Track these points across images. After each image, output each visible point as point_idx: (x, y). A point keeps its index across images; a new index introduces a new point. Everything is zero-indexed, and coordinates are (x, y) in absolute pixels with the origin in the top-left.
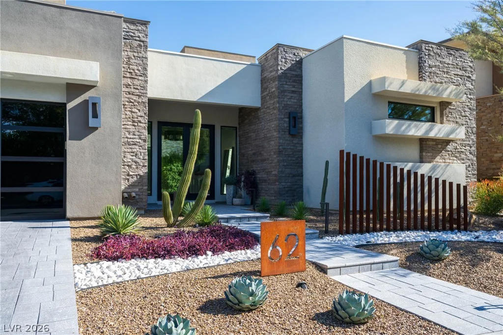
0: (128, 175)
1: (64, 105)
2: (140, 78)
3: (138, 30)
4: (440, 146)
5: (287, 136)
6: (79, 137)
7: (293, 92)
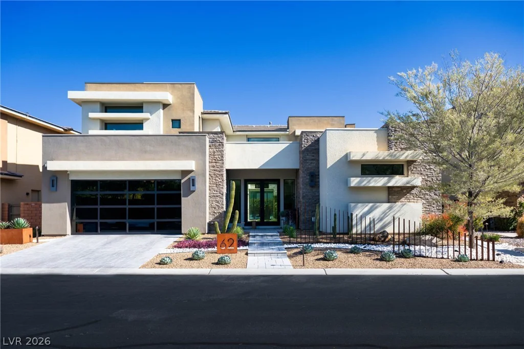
0: (214, 213)
1: (180, 180)
2: (220, 162)
3: (219, 137)
4: (405, 191)
5: (308, 187)
6: (187, 196)
7: (312, 160)
